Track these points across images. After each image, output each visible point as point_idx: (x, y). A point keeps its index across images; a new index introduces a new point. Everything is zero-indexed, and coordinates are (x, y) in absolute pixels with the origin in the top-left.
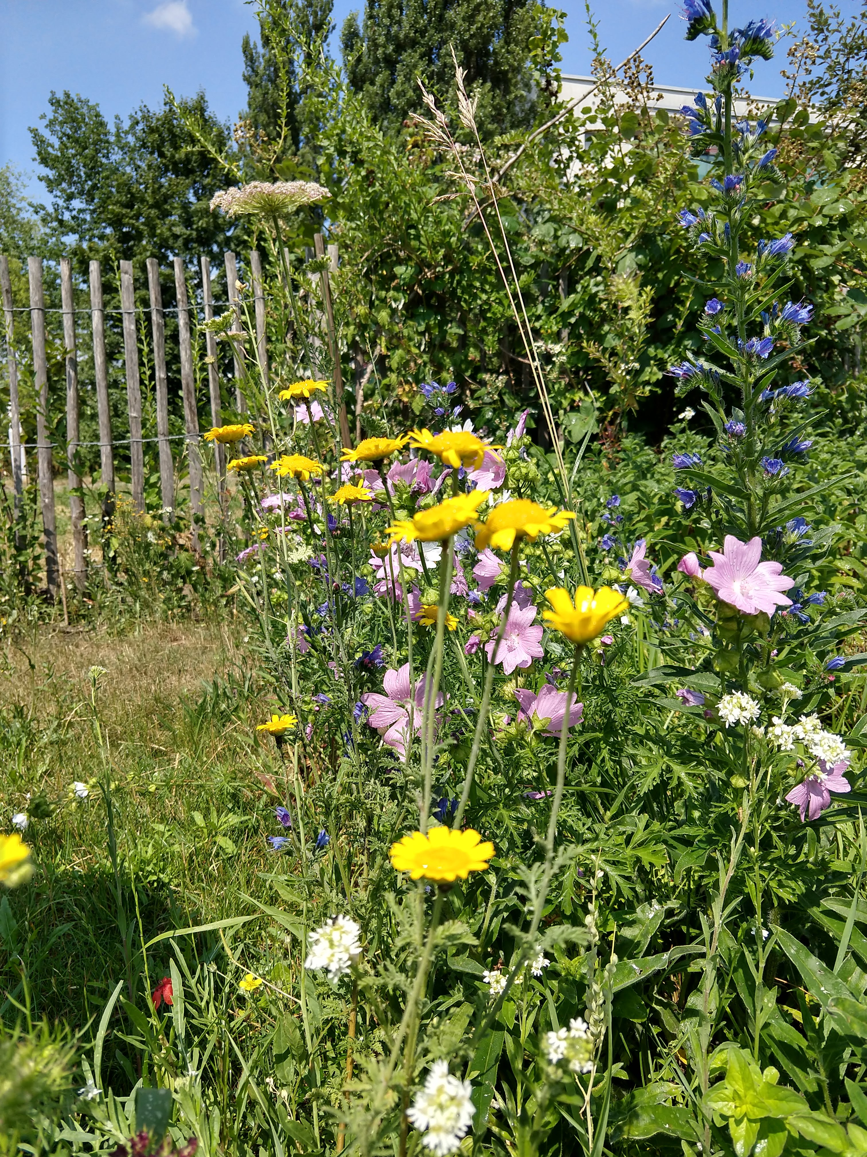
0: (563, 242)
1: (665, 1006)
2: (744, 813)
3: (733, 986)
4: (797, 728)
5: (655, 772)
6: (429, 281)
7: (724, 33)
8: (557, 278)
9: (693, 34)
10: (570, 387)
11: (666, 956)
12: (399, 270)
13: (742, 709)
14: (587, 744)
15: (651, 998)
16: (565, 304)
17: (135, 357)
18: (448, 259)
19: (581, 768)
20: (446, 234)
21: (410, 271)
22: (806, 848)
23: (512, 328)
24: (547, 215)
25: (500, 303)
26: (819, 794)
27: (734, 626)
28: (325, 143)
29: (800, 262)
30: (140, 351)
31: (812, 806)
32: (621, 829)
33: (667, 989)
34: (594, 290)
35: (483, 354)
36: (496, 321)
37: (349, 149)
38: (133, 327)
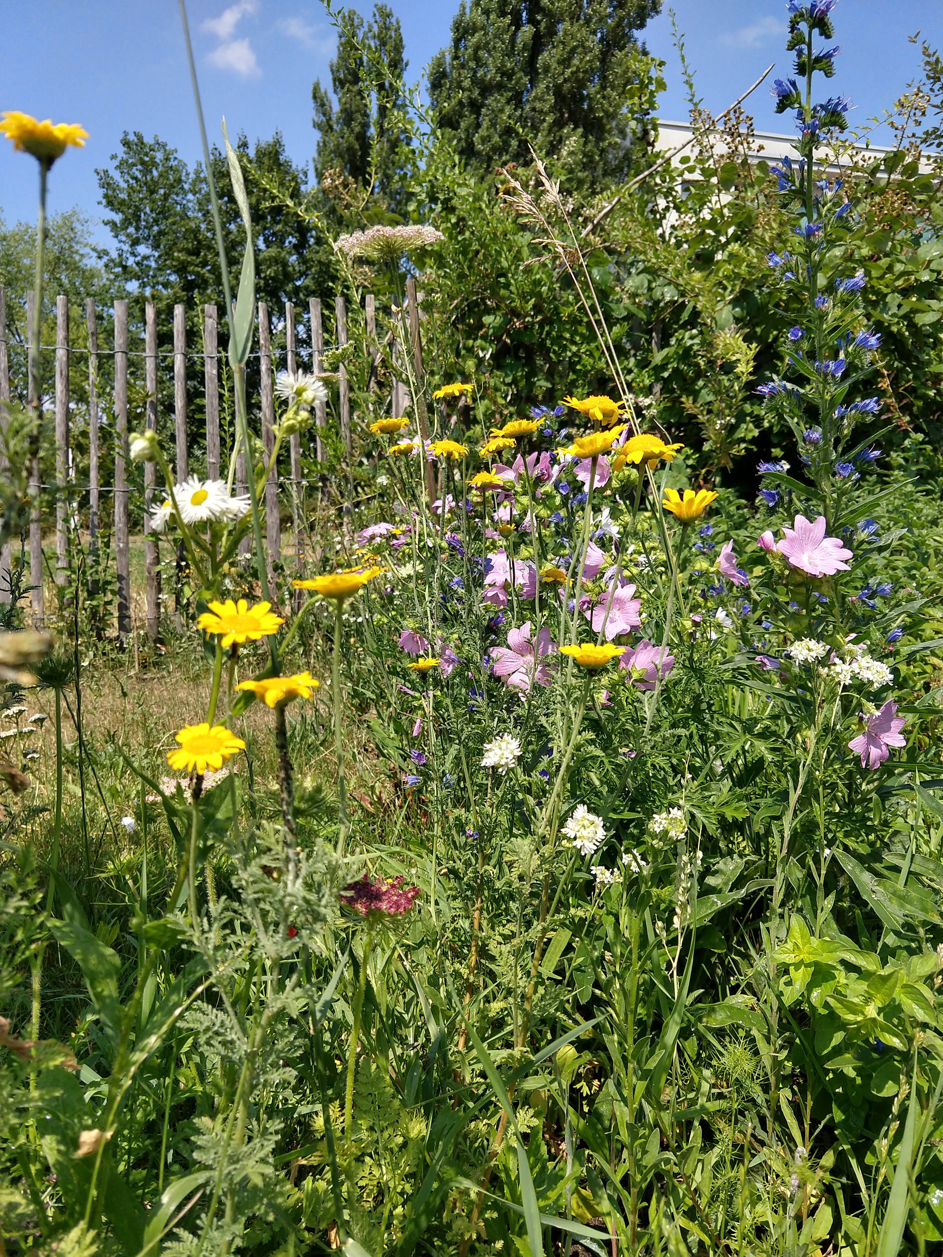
0: (657, 294)
4: (854, 666)
7: (808, 106)
8: (649, 332)
9: (781, 108)
12: (488, 319)
13: (810, 651)
16: (658, 357)
17: (216, 401)
18: (537, 309)
20: (538, 283)
21: (499, 320)
24: (641, 266)
25: (591, 355)
26: (878, 746)
27: (804, 590)
28: (417, 189)
29: (905, 317)
30: (221, 396)
31: (872, 757)
32: (707, 794)
34: (689, 343)
36: (586, 373)
37: (442, 197)
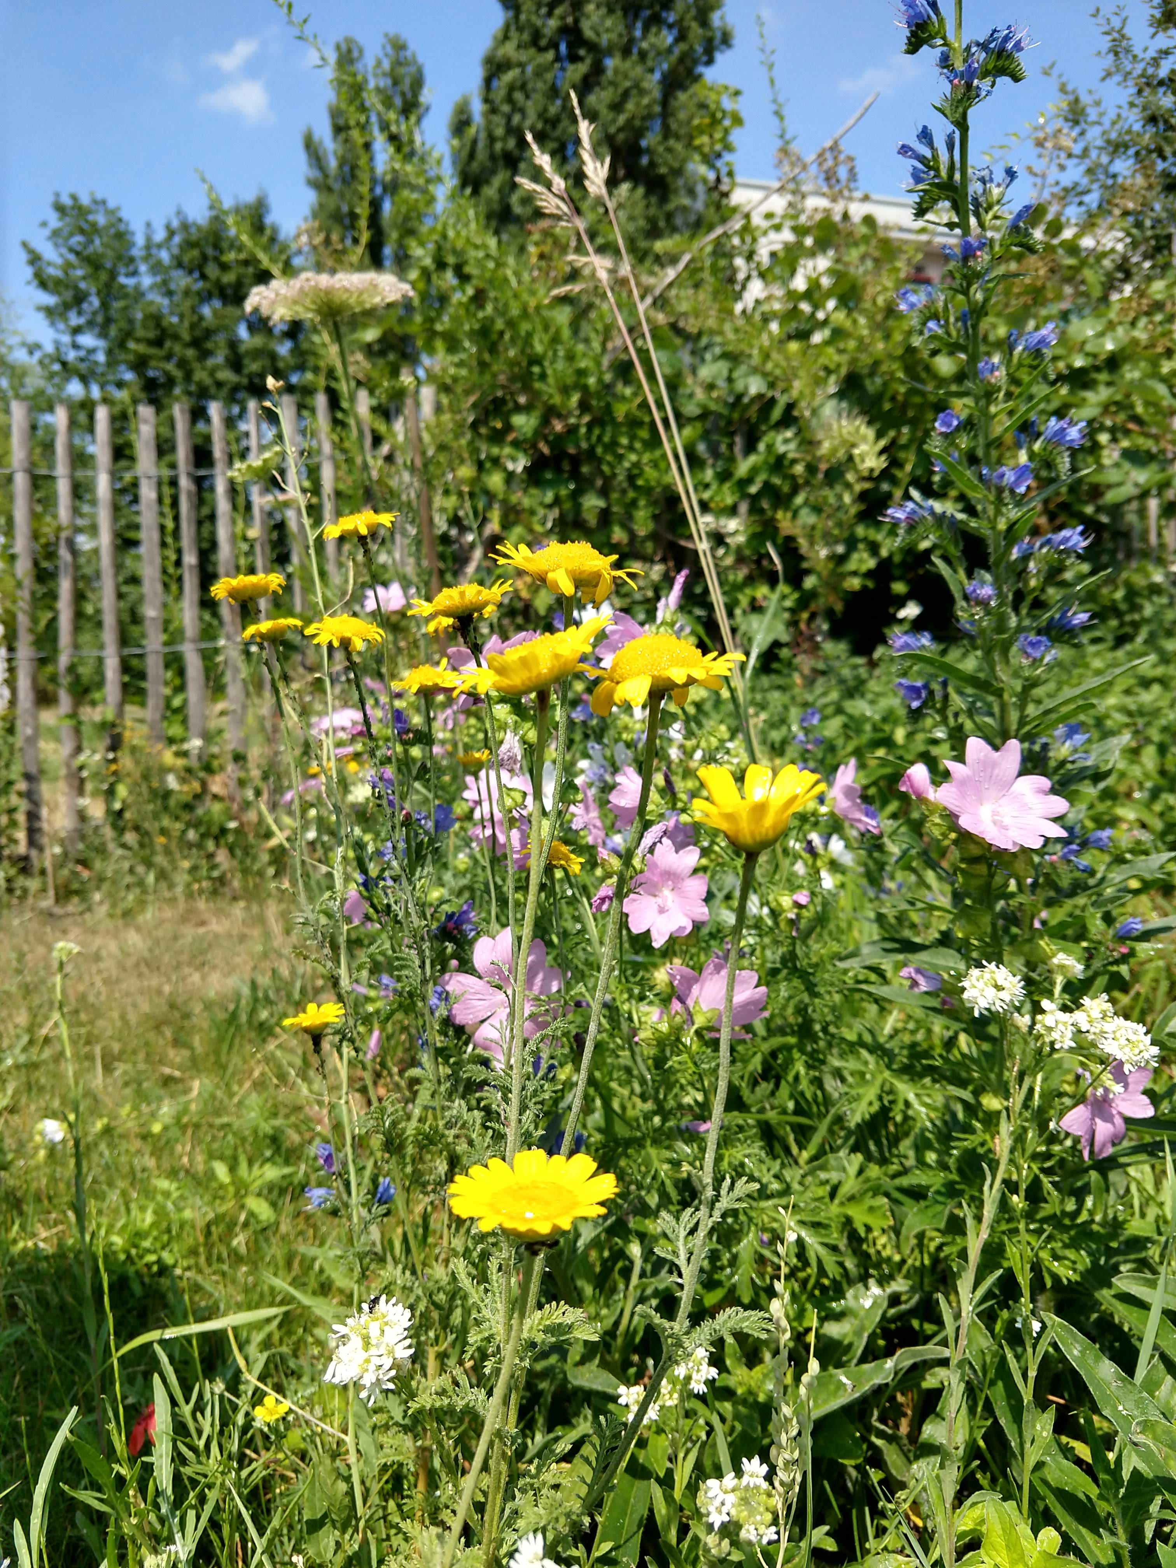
0: (739, 386)
1: (891, 1439)
2: (1002, 1144)
3: (988, 1407)
4: (1078, 1016)
5: (871, 1093)
6: (559, 437)
7: (958, 43)
8: (732, 434)
9: (914, 45)
10: (750, 580)
11: (889, 1363)
12: (519, 420)
13: (999, 988)
14: (774, 1054)
15: (869, 1428)
16: (743, 467)
17: (156, 536)
18: (584, 406)
20: (582, 373)
21: (533, 422)
22: (1089, 1202)
23: (672, 500)
26: (1108, 1119)
27: (982, 869)
28: (420, 252)
30: (162, 528)
31: (1099, 1138)
32: (823, 1175)
33: (892, 1414)
34: (782, 449)
35: (632, 535)
36: (648, 491)
37: (452, 262)
38: (153, 495)
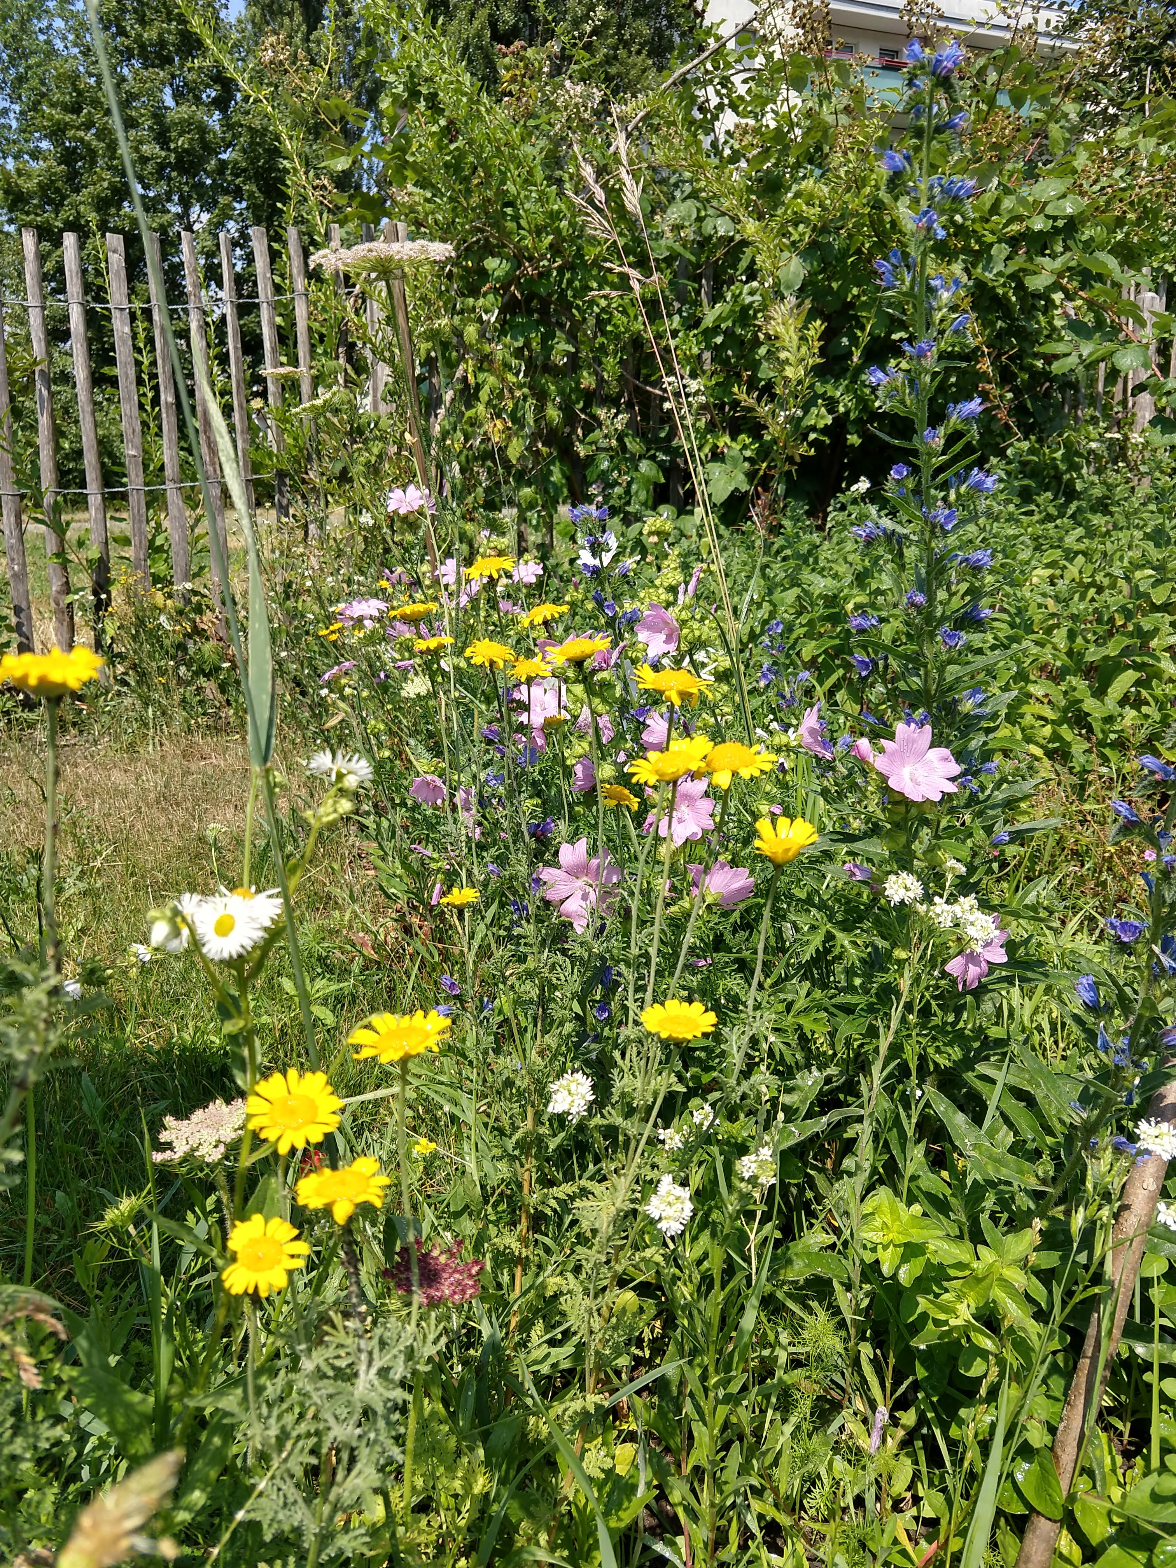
0: (708, 228)
1: (820, 1170)
2: (905, 984)
3: (886, 1144)
4: (956, 908)
5: (817, 940)
6: (531, 280)
8: (697, 279)
10: (711, 427)
11: (824, 1119)
12: (491, 263)
13: (907, 889)
14: (748, 911)
15: (806, 1164)
16: (709, 319)
17: (132, 372)
18: (555, 249)
19: (742, 935)
20: (555, 216)
21: (506, 266)
23: (637, 342)
24: (688, 188)
25: (624, 312)
26: (977, 964)
27: (902, 808)
28: (392, 78)
29: (1013, 277)
30: (138, 363)
31: (970, 976)
33: (821, 1155)
34: (748, 300)
35: (601, 381)
36: (617, 337)
37: (425, 91)
38: (127, 329)
